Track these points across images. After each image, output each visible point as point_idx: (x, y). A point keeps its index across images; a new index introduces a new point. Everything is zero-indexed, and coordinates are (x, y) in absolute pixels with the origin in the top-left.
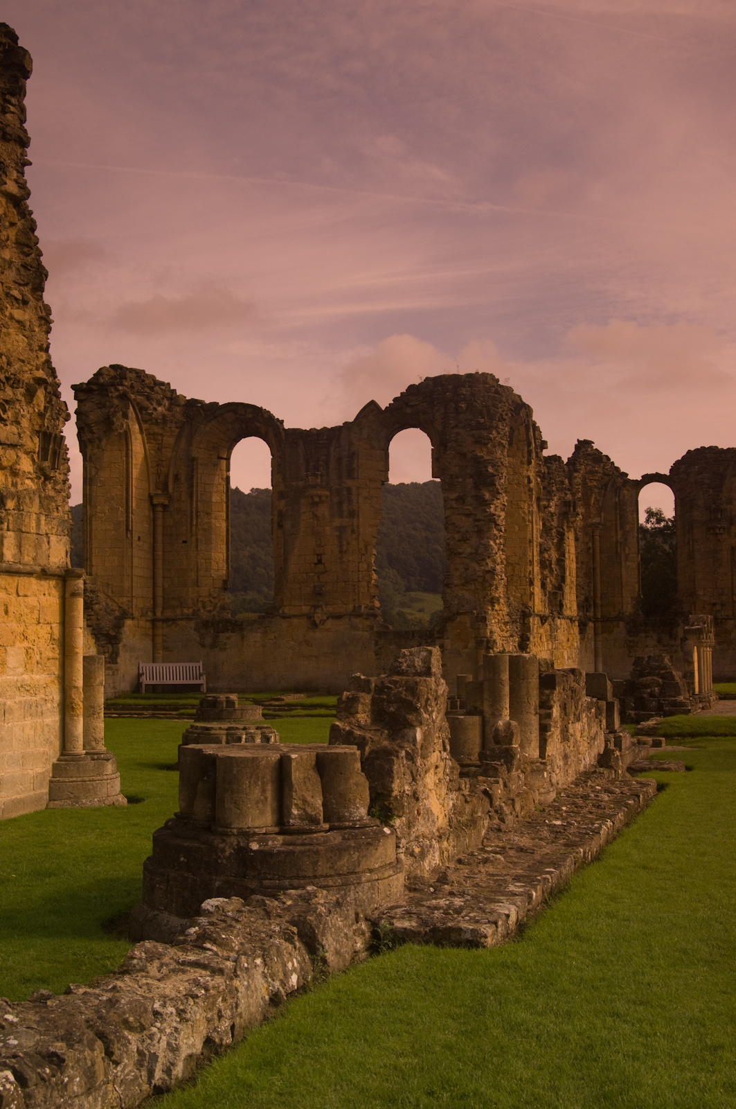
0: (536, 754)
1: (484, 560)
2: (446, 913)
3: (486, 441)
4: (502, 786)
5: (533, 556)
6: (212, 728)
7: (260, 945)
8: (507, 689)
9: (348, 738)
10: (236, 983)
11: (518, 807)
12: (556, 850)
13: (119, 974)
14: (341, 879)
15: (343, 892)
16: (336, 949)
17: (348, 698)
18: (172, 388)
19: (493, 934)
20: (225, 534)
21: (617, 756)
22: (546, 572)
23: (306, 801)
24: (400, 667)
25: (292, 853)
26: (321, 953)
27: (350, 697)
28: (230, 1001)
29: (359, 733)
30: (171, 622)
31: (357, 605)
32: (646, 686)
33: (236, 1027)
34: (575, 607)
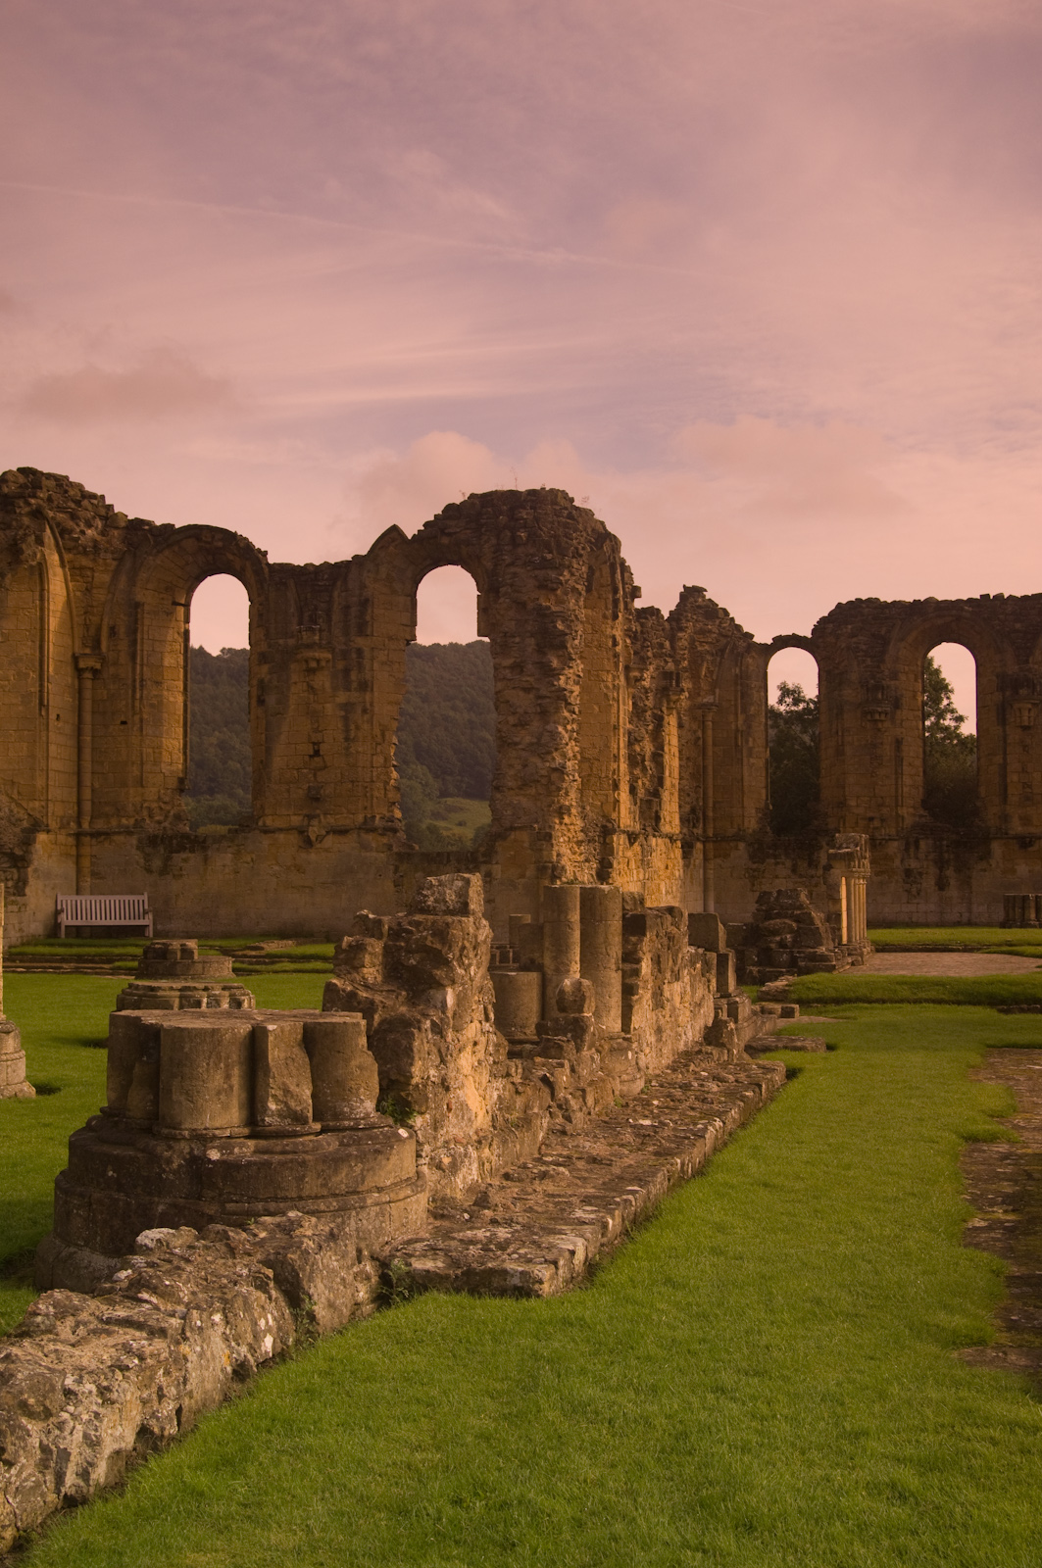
0: (615, 1025)
1: (550, 753)
2: (486, 1249)
3: (555, 586)
4: (568, 1071)
5: (619, 749)
6: (159, 988)
7: (219, 1295)
8: (577, 935)
9: (350, 1002)
10: (184, 1348)
11: (590, 1101)
12: (643, 1160)
13: (16, 1337)
14: (338, 1201)
15: (340, 1220)
16: (329, 1301)
17: (350, 946)
18: (107, 503)
19: (552, 1278)
20: (181, 712)
21: (732, 1029)
22: (637, 772)
23: (289, 1091)
24: (425, 902)
25: (267, 1164)
26: (307, 1306)
27: (353, 943)
28: (175, 1374)
29: (364, 995)
30: (103, 837)
31: (369, 816)
32: (775, 933)
33: (184, 1412)
34: (677, 821)
